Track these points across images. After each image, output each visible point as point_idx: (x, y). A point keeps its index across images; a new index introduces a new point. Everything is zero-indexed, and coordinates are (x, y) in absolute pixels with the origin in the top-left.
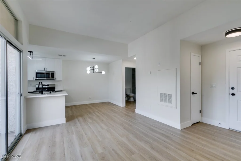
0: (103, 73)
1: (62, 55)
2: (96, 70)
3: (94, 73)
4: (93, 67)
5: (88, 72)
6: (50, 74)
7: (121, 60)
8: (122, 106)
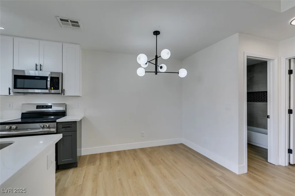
0: (183, 73)
1: (67, 21)
2: (161, 67)
3: (156, 74)
4: (155, 58)
5: (141, 72)
6: (49, 79)
7: (237, 35)
8: (238, 174)
